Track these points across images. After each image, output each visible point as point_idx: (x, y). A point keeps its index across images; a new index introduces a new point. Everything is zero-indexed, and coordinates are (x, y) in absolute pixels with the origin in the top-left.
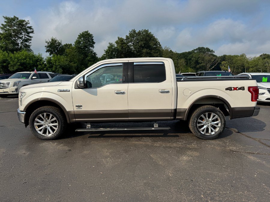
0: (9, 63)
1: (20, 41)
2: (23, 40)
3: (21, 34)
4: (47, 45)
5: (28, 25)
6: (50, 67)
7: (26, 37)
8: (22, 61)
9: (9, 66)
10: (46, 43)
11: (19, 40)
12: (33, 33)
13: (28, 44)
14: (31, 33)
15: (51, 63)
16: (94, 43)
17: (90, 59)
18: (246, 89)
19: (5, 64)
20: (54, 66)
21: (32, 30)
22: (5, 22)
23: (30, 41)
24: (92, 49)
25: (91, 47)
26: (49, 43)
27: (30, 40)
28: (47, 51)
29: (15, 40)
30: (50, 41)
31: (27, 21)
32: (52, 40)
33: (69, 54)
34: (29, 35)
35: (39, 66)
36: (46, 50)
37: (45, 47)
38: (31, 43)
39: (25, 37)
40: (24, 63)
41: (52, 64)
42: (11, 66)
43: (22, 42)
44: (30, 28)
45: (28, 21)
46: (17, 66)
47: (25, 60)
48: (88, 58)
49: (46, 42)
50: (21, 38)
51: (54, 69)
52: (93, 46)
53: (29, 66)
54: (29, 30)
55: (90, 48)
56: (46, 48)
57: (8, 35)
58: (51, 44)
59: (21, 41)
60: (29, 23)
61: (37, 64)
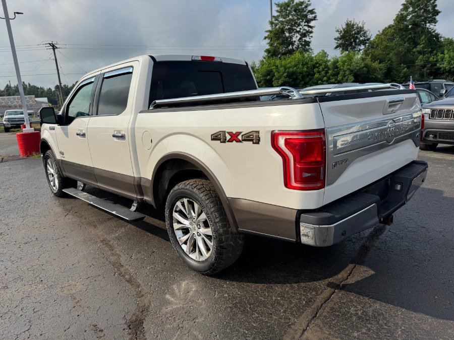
0: (274, 76)
1: (297, 37)
2: (301, 35)
3: (299, 25)
4: (337, 35)
5: (310, 8)
6: (333, 75)
7: (306, 28)
8: (291, 70)
9: (273, 80)
10: (338, 33)
11: (295, 36)
12: (315, 20)
13: (307, 39)
14: (312, 20)
15: (337, 67)
16: (437, 13)
17: (423, 48)
18: (266, 140)
19: (268, 77)
20: (341, 73)
21: (313, 15)
22: (277, 11)
23: (311, 35)
24: (432, 27)
25: (429, 23)
26: (341, 31)
27: (311, 32)
28: (337, 47)
29: (291, 38)
30: (344, 27)
31: (307, 2)
32: (347, 24)
33: (377, 46)
34: (310, 25)
35: (317, 76)
36: (335, 45)
37: (335, 39)
38: (312, 37)
39: (304, 30)
40: (293, 73)
41: (339, 69)
42: (276, 79)
43: (300, 39)
44: (312, 12)
45: (309, 1)
46: (283, 79)
47: (295, 68)
48: (419, 48)
49: (337, 31)
50: (298, 32)
51: (340, 78)
52: (435, 19)
53: (300, 77)
54: (310, 16)
55: (428, 25)
56: (336, 41)
57: (278, 31)
58: (345, 32)
59: (299, 37)
60: (310, 5)
61: (314, 72)
